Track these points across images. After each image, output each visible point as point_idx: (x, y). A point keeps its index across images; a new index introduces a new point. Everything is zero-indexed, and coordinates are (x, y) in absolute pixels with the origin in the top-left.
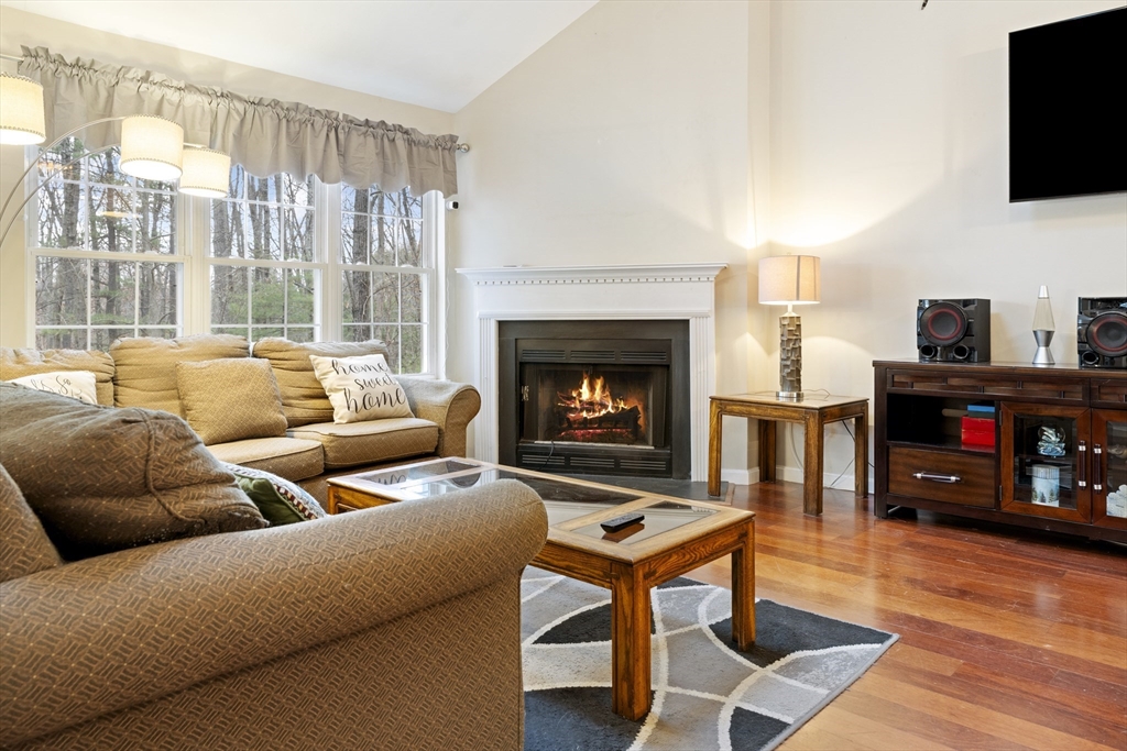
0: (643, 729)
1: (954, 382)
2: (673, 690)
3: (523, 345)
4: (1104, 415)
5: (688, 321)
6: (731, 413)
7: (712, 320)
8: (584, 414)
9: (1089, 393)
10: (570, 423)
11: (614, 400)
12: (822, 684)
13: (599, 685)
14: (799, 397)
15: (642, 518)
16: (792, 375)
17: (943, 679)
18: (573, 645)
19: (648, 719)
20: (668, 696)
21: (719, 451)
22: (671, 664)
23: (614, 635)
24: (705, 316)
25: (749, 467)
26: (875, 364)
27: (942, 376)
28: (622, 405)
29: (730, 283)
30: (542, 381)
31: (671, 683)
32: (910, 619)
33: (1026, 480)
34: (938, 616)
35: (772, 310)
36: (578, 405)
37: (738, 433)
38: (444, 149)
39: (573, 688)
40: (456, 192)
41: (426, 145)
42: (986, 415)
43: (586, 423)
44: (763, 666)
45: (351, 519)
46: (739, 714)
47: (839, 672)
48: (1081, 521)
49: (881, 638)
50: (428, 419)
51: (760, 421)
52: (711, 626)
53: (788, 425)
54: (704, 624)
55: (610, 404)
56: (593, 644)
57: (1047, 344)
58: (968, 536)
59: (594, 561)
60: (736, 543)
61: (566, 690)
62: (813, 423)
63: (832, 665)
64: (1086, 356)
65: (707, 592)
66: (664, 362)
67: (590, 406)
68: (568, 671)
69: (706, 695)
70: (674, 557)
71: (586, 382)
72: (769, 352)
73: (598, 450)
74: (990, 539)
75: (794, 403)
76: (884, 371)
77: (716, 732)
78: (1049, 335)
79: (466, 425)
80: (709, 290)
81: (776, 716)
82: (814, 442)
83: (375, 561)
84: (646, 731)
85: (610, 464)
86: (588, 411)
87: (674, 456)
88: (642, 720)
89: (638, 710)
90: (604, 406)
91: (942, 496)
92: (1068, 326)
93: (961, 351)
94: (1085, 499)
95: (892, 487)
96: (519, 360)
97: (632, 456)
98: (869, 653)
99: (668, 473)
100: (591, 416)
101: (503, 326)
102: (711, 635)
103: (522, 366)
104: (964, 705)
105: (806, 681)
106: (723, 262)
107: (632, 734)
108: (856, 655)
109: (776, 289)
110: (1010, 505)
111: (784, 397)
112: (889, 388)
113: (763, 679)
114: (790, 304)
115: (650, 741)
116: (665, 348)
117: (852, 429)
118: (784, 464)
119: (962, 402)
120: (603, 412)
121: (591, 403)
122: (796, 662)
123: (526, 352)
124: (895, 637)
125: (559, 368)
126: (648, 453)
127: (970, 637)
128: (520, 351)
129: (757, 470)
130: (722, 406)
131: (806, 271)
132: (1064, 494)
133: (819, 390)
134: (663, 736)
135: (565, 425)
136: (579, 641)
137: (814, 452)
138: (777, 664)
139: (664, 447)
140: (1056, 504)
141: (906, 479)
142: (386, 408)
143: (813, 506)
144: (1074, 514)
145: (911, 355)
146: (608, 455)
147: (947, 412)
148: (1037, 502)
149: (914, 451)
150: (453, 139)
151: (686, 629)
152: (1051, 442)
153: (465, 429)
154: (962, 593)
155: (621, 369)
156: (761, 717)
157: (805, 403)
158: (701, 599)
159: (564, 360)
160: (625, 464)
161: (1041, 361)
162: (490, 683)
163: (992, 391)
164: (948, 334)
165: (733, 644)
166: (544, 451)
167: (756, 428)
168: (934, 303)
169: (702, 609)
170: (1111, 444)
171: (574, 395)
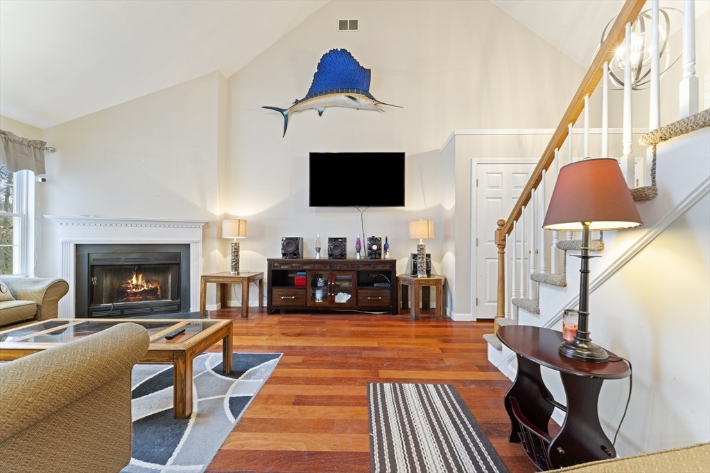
0: (190, 420)
1: (294, 265)
2: (201, 400)
3: (93, 257)
4: (334, 273)
5: (189, 244)
6: (210, 282)
7: (201, 244)
8: (134, 290)
9: (331, 266)
10: (128, 294)
11: (147, 284)
12: (261, 378)
13: (164, 410)
14: (238, 273)
15: (184, 330)
16: (236, 266)
17: (299, 364)
18: (145, 397)
19: (192, 416)
20: (199, 403)
21: (205, 298)
22: (197, 390)
23: (174, 383)
24: (198, 242)
25: (217, 303)
26: (268, 260)
27: (290, 263)
28: (150, 286)
29: (209, 228)
30: (106, 275)
31: (199, 397)
32: (285, 347)
33: (314, 295)
34: (293, 344)
35: (227, 240)
36: (131, 286)
37: (213, 289)
38: (35, 148)
39: (150, 416)
40: (44, 173)
41: (21, 143)
42: (303, 275)
43: (135, 294)
44: (237, 378)
45: (26, 362)
46: (232, 399)
47: (266, 372)
48: (328, 305)
49: (277, 356)
50: (28, 300)
51: (221, 284)
52: (213, 369)
53: (233, 285)
54: (209, 369)
55: (145, 286)
56: (156, 393)
57: (319, 252)
58: (297, 315)
59: (164, 354)
60: (226, 333)
61: (146, 418)
62: (245, 283)
63: (263, 370)
64: (330, 255)
65: (208, 356)
66: (178, 262)
67: (137, 286)
68: (145, 409)
69: (217, 397)
70: (203, 344)
71: (134, 276)
72: (225, 256)
73: (142, 304)
74: (304, 315)
75: (237, 276)
76: (271, 262)
77: (224, 409)
78: (320, 249)
79: (58, 300)
80: (199, 232)
81: (246, 395)
82: (245, 290)
83: (50, 381)
84: (192, 421)
85: (148, 310)
86: (136, 289)
87: (182, 303)
88: (189, 417)
89: (187, 414)
90: (143, 287)
91: (290, 304)
92: (325, 246)
93: (295, 255)
94: (329, 299)
95: (273, 303)
96: (91, 263)
97: (160, 305)
98: (274, 362)
99: (179, 310)
100: (137, 291)
101: (78, 247)
102: (213, 373)
103: (92, 268)
104: (307, 370)
105: (255, 379)
106: (206, 220)
107: (186, 425)
108: (271, 364)
109: (229, 231)
110: (310, 304)
111: (232, 273)
112: (272, 268)
113: (239, 383)
114: (235, 238)
115: (195, 424)
116: (178, 256)
117: (258, 284)
118: (231, 300)
119: (295, 272)
120: (142, 289)
121: (137, 285)
122: (250, 373)
123: (95, 260)
124: (282, 354)
125: (117, 267)
126: (169, 303)
127: (304, 348)
128: (91, 260)
129: (220, 304)
130: (206, 279)
131: (242, 226)
132: (324, 298)
133: (245, 270)
134: (201, 420)
135: (126, 295)
136: (148, 394)
137: (245, 294)
138: (243, 376)
139: (177, 299)
140: (321, 301)
141: (278, 300)
143: (245, 314)
144: (327, 304)
145: (280, 256)
146: (146, 306)
147: (290, 275)
148: (317, 301)
149: (280, 289)
150: (43, 143)
151: (202, 373)
152: (321, 282)
153: (57, 303)
154: (299, 335)
155: (154, 266)
156: (241, 397)
157: (241, 275)
158: (206, 360)
159: (120, 263)
160: (155, 309)
161: (318, 257)
162: (115, 426)
163: (305, 267)
164: (291, 249)
165: (223, 373)
166: (108, 309)
167: (219, 287)
168: (287, 239)
169: (207, 364)
170: (336, 281)
171: (130, 281)
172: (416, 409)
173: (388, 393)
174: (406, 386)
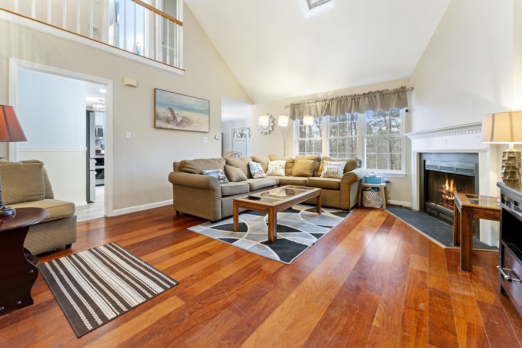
3: (426, 163)
5: (478, 154)
7: (488, 153)
8: (447, 197)
24: (485, 152)
30: (435, 179)
40: (407, 106)
41: (390, 93)
43: (447, 201)
66: (473, 175)
67: (449, 194)
71: (447, 181)
73: (448, 213)
96: (426, 169)
101: (421, 155)
114: (511, 144)
123: (427, 166)
125: (439, 174)
135: (442, 199)
142: (334, 175)
150: (404, 88)
159: (438, 170)
166: (431, 207)
171: (443, 186)
172: (120, 286)
173: (153, 285)
174: (141, 300)
